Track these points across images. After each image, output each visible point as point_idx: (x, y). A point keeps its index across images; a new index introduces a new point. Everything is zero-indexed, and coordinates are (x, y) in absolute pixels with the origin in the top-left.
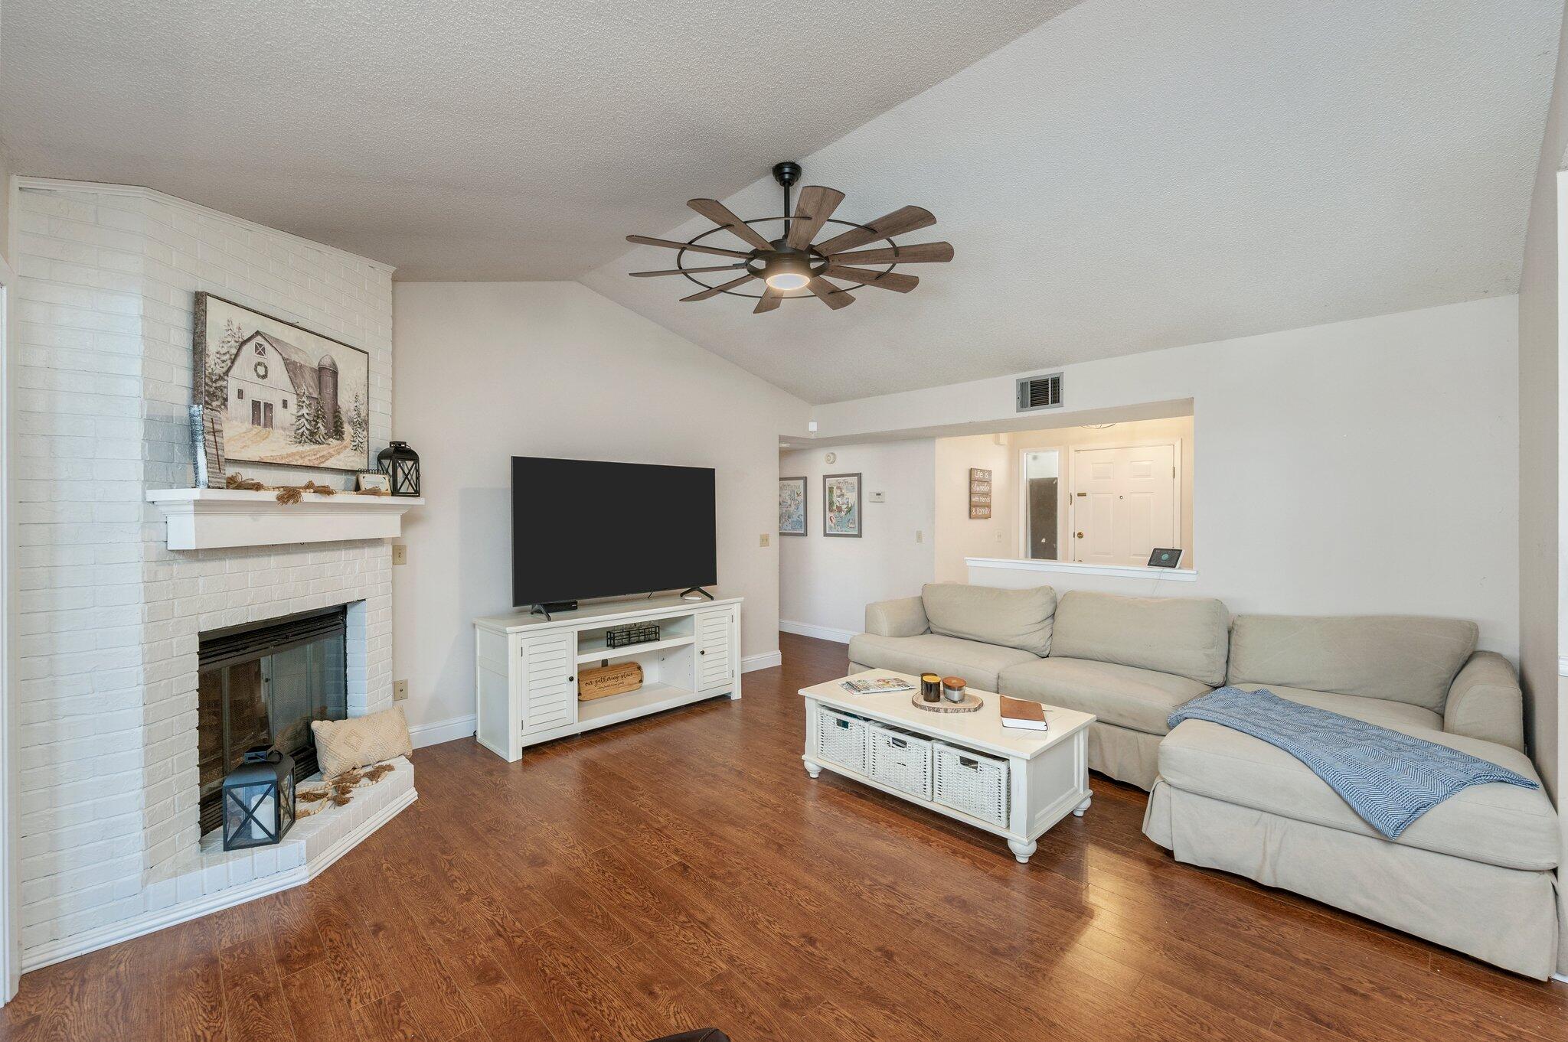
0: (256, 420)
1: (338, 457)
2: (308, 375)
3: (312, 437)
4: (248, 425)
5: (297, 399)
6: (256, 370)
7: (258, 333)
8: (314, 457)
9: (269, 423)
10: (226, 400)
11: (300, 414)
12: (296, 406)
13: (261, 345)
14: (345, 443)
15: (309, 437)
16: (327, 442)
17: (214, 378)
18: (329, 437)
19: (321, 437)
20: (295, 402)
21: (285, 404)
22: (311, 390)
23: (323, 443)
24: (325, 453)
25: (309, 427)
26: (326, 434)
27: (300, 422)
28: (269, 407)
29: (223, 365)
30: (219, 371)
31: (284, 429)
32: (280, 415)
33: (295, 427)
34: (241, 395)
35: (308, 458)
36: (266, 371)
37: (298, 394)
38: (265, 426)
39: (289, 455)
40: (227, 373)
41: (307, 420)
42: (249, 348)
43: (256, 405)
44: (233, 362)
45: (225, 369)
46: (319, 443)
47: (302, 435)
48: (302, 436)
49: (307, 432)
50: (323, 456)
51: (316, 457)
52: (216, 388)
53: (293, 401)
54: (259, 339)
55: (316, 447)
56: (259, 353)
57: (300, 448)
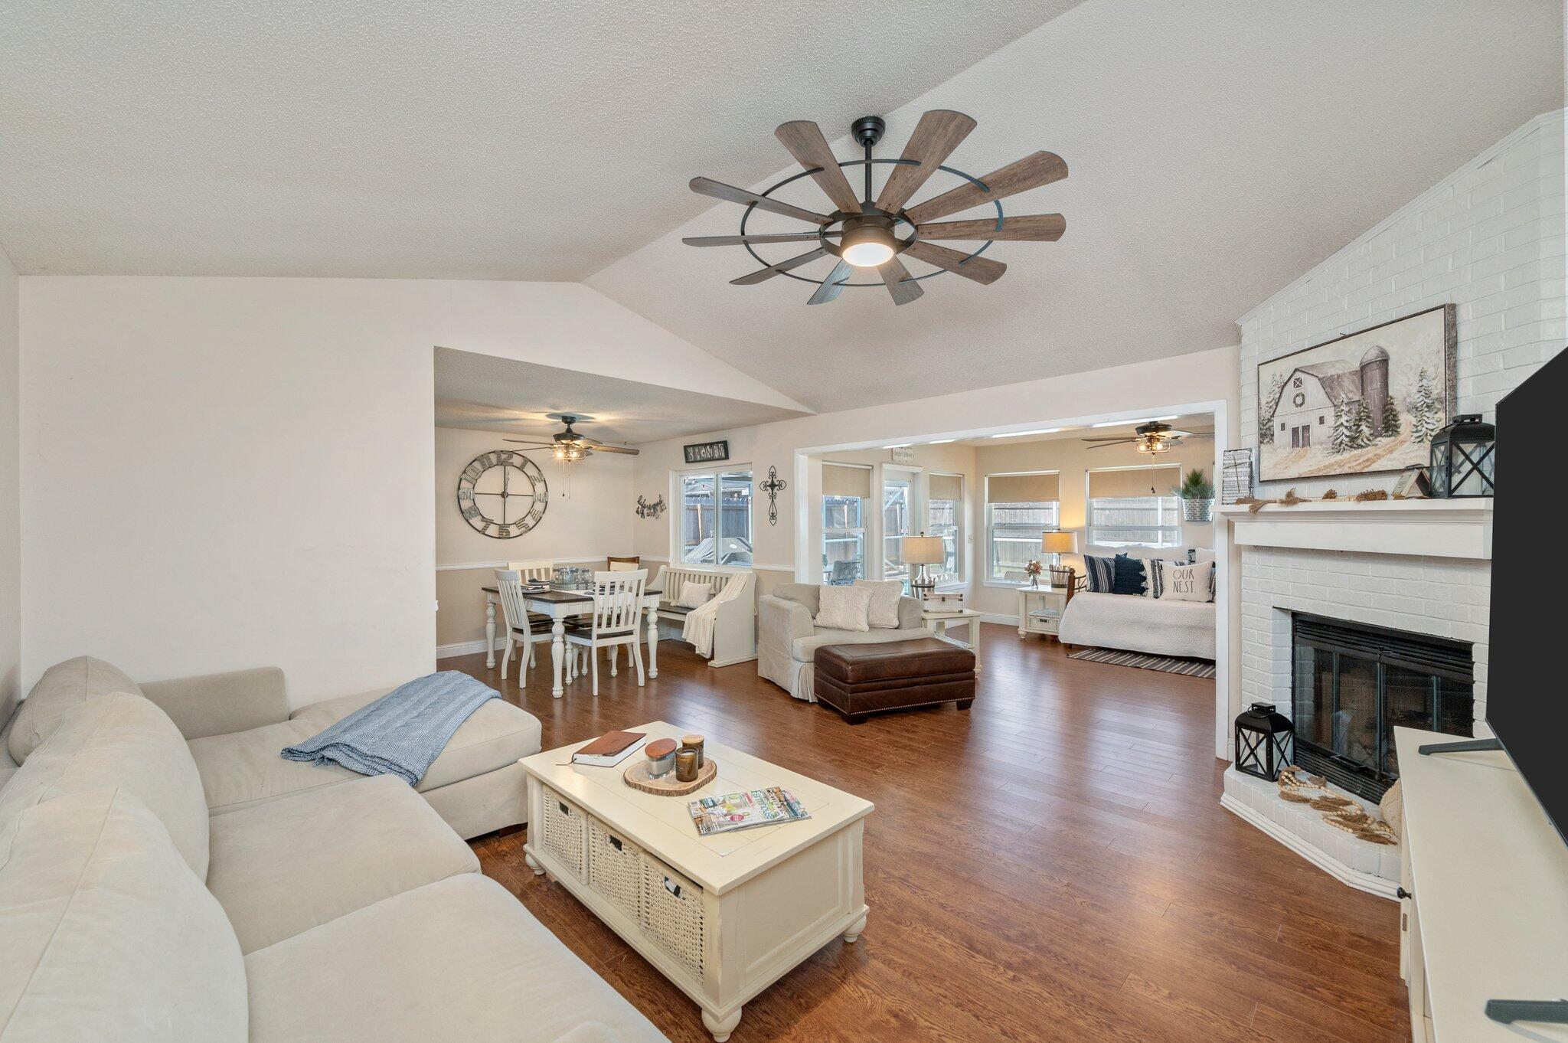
0: (1295, 443)
1: (1389, 456)
2: (1348, 384)
3: (1354, 442)
4: (1289, 449)
5: (1335, 410)
6: (1294, 402)
7: (1296, 370)
8: (1355, 463)
9: (1307, 442)
10: (1273, 435)
11: (1339, 423)
12: (1333, 418)
13: (1297, 379)
14: (1401, 438)
15: (1349, 444)
16: (1373, 442)
17: (1265, 422)
18: (1376, 437)
19: (1365, 440)
20: (1333, 413)
21: (1322, 420)
22: (1350, 395)
23: (1367, 445)
24: (1370, 456)
25: (1348, 433)
26: (1371, 435)
27: (1338, 431)
28: (1306, 428)
29: (1270, 410)
30: (1268, 416)
31: (1321, 444)
32: (1318, 432)
33: (1332, 439)
34: (1283, 427)
35: (1348, 465)
36: (1304, 399)
37: (1335, 406)
38: (1303, 446)
39: (1326, 467)
40: (1273, 416)
41: (1346, 427)
42: (1290, 387)
43: (1295, 431)
44: (1277, 405)
45: (1272, 412)
46: (1362, 447)
47: (1341, 443)
48: (1340, 445)
49: (1347, 439)
50: (1368, 460)
51: (1358, 462)
52: (1266, 429)
53: (1329, 415)
54: (1298, 375)
55: (1359, 451)
56: (1298, 386)
57: (1339, 457)
